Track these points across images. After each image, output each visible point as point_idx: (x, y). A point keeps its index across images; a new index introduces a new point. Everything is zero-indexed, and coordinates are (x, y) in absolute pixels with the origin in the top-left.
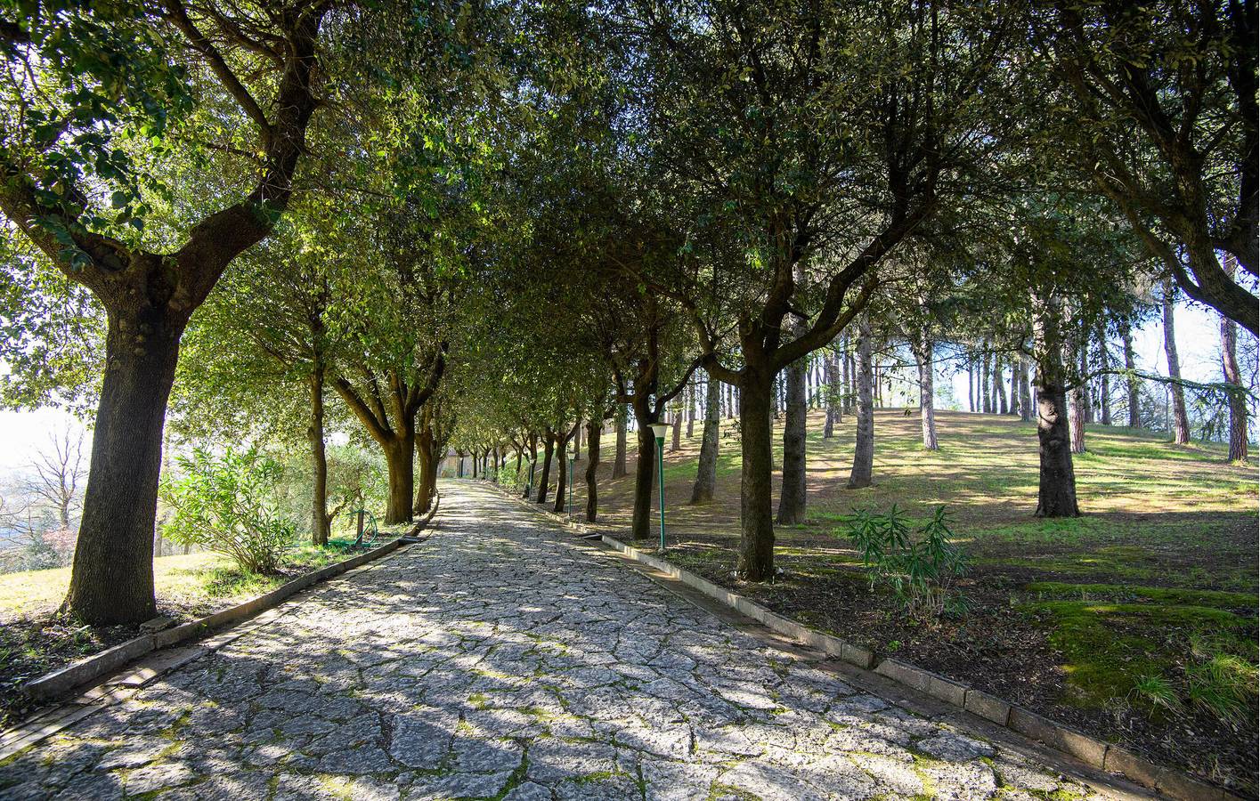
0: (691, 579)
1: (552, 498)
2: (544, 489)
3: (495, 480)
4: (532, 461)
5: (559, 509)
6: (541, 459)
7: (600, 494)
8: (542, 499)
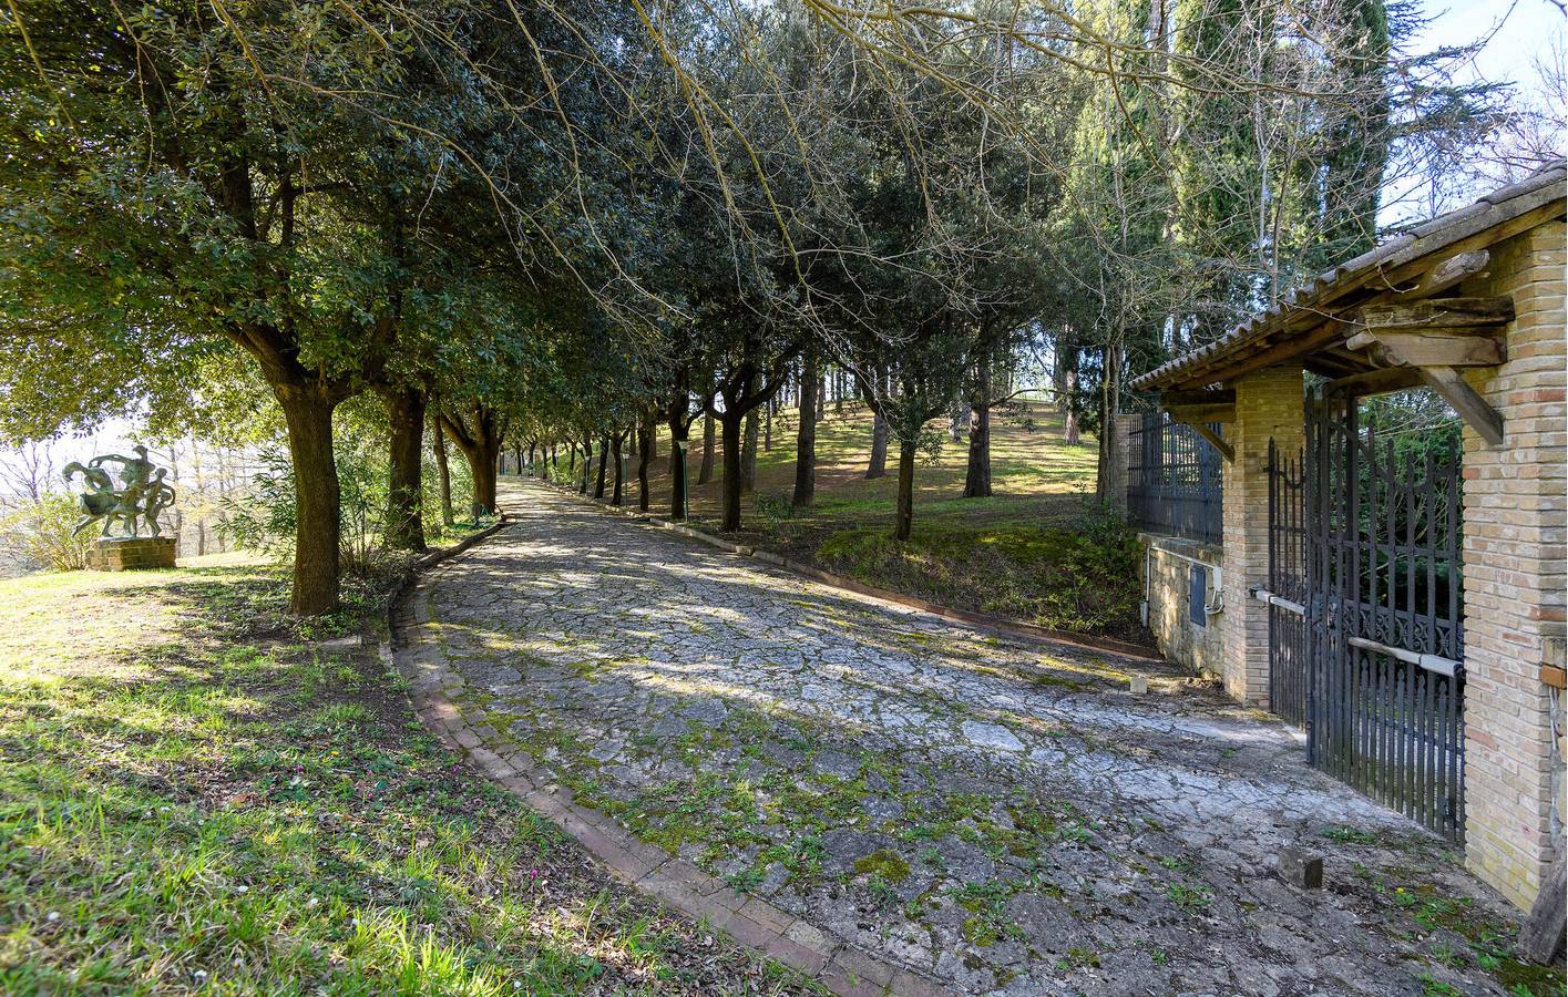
0: (702, 536)
1: (610, 491)
2: (601, 485)
3: (545, 477)
4: (587, 458)
5: (617, 501)
6: (596, 454)
7: (651, 490)
8: (599, 494)
